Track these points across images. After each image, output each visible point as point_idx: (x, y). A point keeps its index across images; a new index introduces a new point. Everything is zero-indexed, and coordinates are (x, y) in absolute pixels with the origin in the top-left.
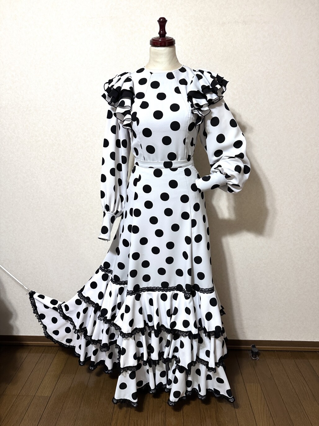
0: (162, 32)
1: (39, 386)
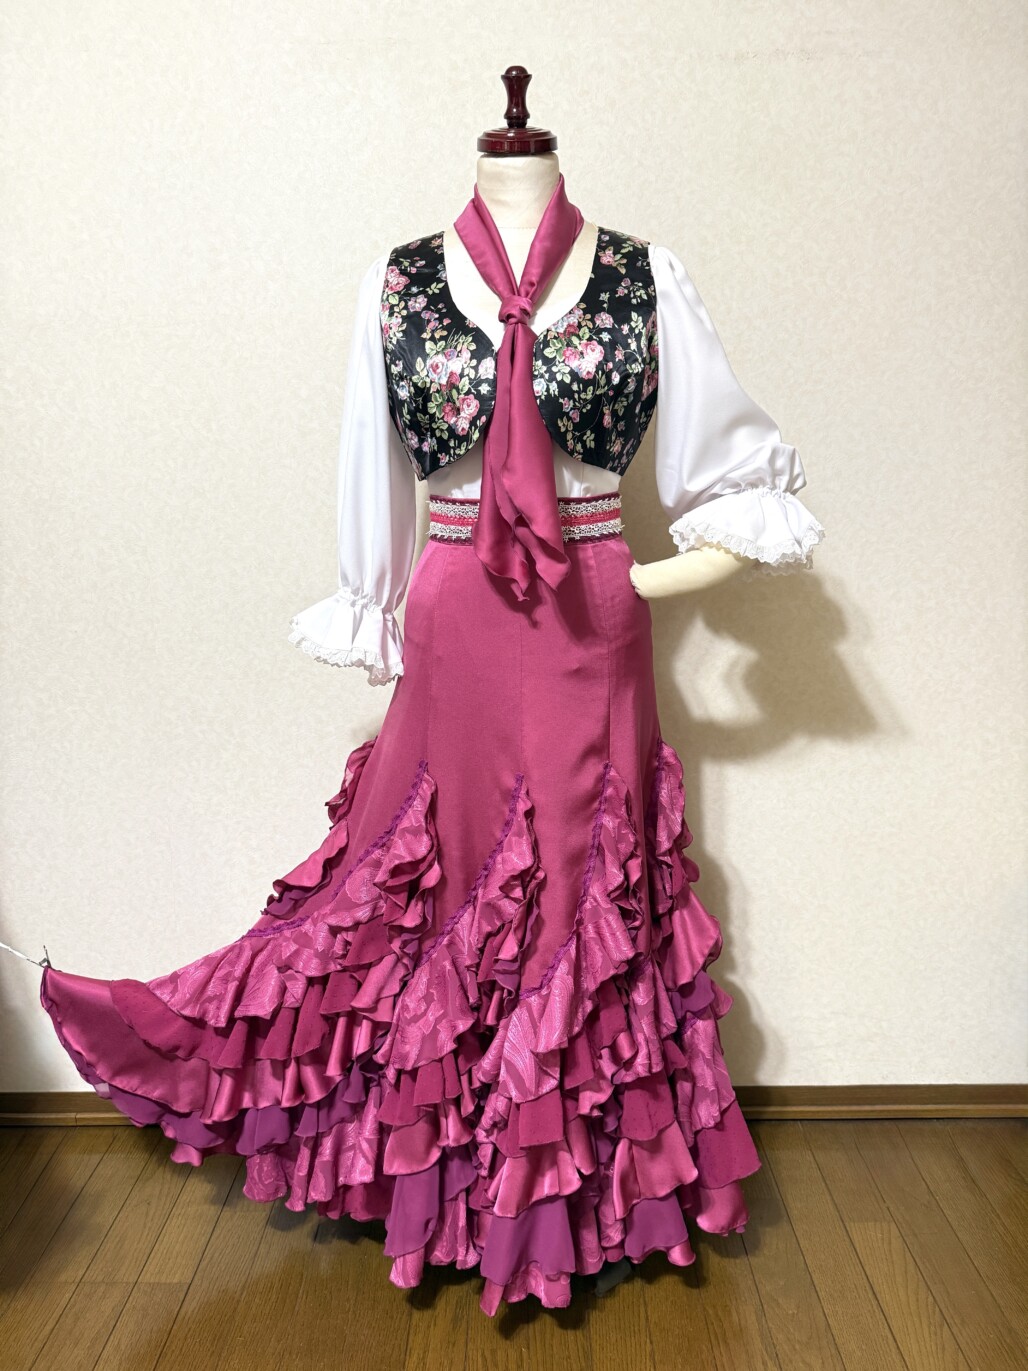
0: (515, 110)
1: (148, 1251)
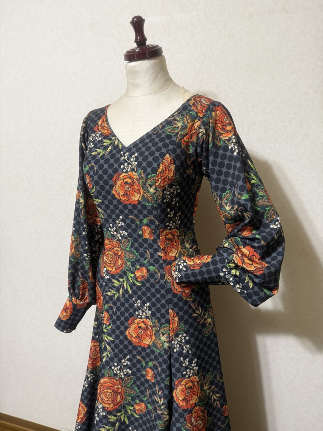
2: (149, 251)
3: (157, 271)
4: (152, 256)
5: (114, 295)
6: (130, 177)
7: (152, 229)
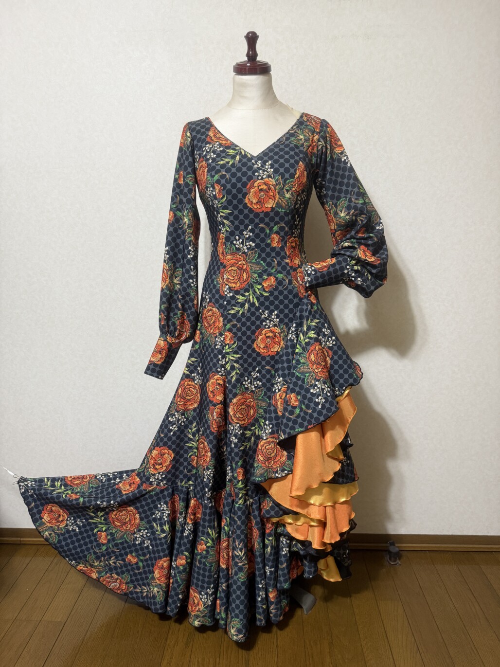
0: (251, 52)
2: (276, 259)
3: (285, 278)
4: (279, 264)
5: (238, 312)
6: (266, 184)
7: (281, 237)
